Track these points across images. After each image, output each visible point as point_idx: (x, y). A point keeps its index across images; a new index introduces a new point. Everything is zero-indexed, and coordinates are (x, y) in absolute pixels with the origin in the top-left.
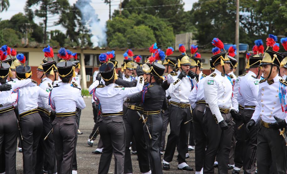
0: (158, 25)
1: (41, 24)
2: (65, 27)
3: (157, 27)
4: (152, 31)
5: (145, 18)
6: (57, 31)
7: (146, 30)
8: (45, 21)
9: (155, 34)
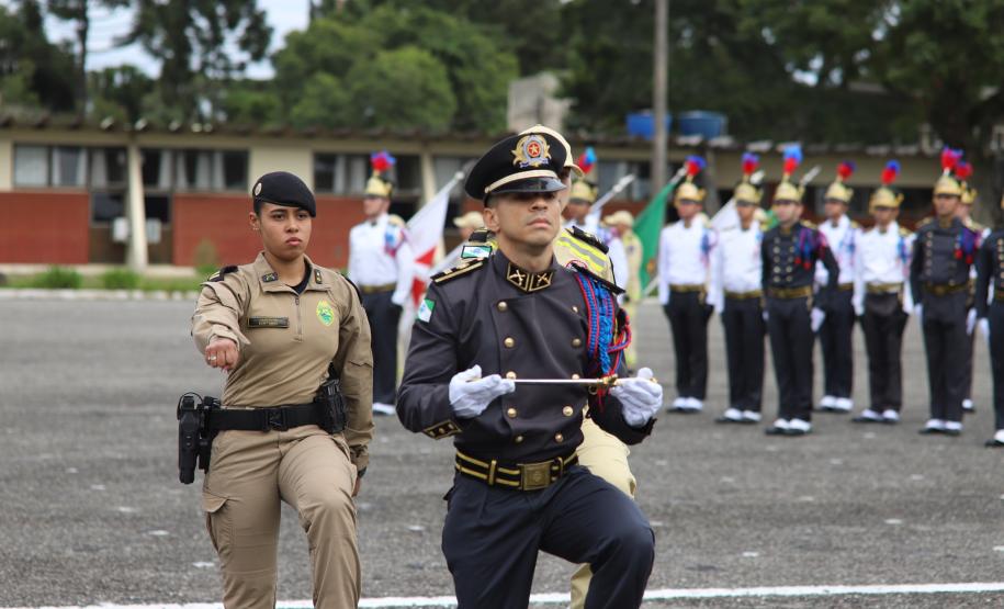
0: (463, 47)
1: (68, 44)
2: (156, 54)
3: (462, 54)
4: (442, 70)
5: (421, 21)
6: (127, 70)
7: (422, 65)
8: (83, 34)
9: (453, 79)
